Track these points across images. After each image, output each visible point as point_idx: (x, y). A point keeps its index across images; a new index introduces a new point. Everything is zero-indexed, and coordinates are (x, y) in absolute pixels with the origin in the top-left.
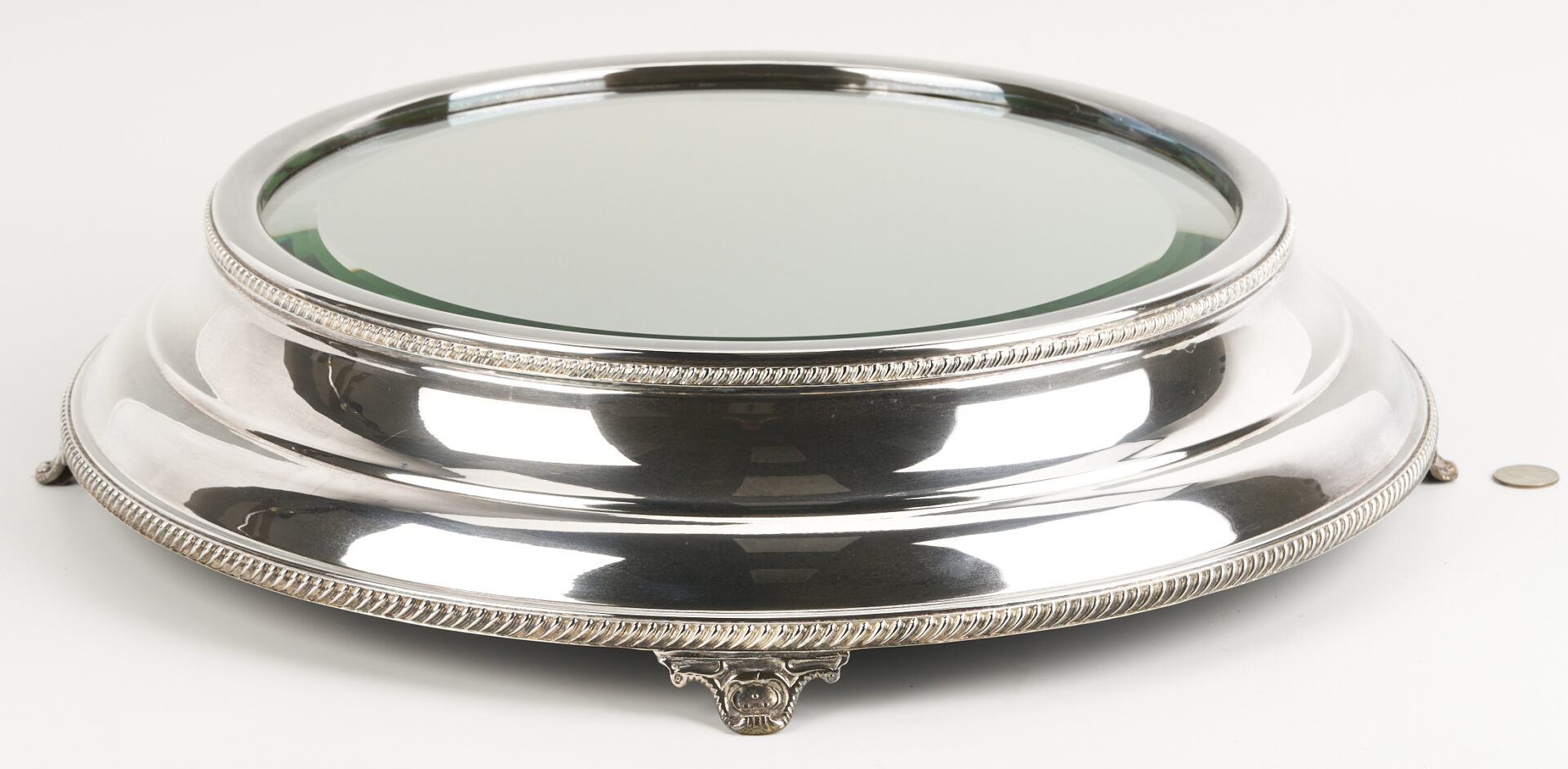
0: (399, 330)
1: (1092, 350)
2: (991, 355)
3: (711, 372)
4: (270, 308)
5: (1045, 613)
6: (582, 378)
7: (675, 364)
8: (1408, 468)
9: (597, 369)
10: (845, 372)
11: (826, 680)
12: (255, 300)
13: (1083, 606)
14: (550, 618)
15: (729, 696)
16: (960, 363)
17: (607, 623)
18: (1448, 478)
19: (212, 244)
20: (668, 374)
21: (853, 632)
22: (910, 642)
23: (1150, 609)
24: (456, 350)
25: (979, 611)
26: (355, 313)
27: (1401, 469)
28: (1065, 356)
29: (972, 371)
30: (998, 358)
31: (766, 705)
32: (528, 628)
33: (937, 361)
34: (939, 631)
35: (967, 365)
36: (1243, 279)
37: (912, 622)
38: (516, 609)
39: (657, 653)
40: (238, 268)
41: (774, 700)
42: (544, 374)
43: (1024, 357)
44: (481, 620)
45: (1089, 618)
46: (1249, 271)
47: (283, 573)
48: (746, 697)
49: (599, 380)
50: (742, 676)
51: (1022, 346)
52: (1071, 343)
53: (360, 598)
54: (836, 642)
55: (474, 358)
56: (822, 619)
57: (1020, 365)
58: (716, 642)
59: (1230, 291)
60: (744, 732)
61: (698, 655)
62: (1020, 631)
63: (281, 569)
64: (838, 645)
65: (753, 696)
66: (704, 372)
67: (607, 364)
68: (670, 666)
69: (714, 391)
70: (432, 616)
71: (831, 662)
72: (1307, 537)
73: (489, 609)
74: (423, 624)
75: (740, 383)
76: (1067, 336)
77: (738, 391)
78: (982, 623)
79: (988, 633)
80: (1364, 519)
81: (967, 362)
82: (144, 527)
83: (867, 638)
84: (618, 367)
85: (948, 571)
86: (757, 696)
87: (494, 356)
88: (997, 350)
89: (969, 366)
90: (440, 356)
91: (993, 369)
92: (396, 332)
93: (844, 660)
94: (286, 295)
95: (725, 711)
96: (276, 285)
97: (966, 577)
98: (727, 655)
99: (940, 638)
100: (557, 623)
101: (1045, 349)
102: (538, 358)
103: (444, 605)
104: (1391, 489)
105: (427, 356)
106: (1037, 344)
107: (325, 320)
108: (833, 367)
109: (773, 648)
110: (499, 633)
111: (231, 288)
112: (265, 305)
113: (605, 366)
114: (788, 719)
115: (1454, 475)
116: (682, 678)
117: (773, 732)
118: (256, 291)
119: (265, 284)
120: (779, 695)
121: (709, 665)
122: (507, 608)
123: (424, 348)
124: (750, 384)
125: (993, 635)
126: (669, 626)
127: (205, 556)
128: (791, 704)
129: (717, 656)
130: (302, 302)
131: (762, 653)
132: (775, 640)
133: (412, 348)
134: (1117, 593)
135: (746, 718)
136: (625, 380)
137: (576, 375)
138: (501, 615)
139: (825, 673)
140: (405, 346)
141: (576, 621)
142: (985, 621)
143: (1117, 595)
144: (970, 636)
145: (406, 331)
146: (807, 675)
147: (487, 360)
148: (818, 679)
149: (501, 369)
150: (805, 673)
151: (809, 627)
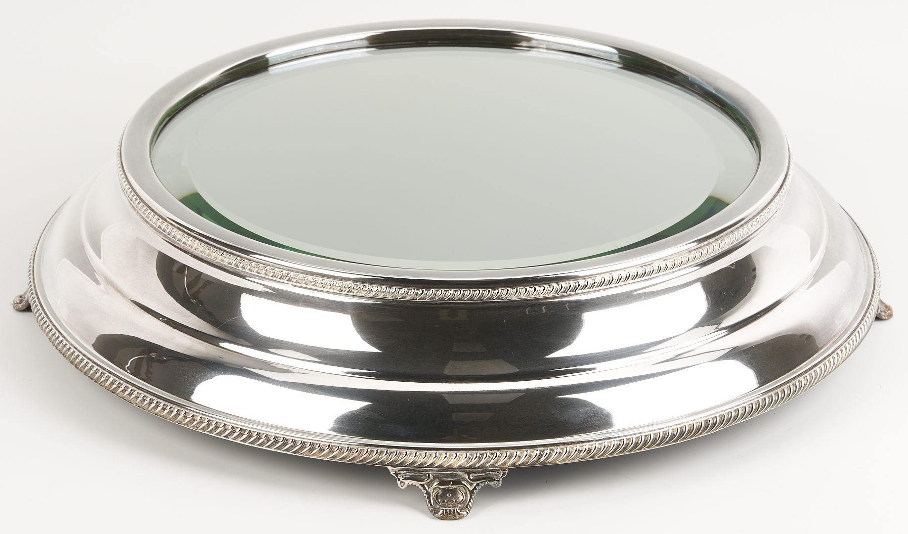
0: (234, 254)
1: (662, 273)
2: (598, 279)
3: (425, 292)
4: (155, 229)
5: (629, 443)
6: (346, 293)
7: (403, 286)
8: (859, 329)
9: (355, 288)
10: (507, 292)
11: (493, 486)
12: (147, 222)
13: (652, 438)
14: (324, 445)
15: (433, 495)
16: (579, 285)
17: (359, 450)
18: (886, 318)
19: (121, 178)
20: (398, 293)
21: (510, 457)
22: (545, 463)
23: (693, 438)
24: (269, 270)
25: (588, 444)
26: (207, 241)
27: (854, 330)
28: (645, 278)
29: (586, 290)
30: (603, 282)
31: (456, 501)
32: (311, 450)
33: (564, 284)
34: (563, 456)
35: (584, 286)
36: (758, 217)
37: (546, 451)
38: (303, 438)
39: (390, 468)
40: (136, 199)
41: (461, 498)
42: (322, 289)
43: (619, 280)
44: (282, 444)
45: (656, 445)
46: (762, 210)
47: (161, 405)
48: (444, 495)
49: (356, 294)
50: (442, 483)
51: (618, 273)
52: (648, 269)
53: (209, 425)
54: (500, 463)
55: (280, 276)
56: (491, 449)
57: (617, 285)
58: (426, 463)
59: (749, 225)
60: (443, 518)
61: (414, 470)
62: (613, 455)
63: (160, 403)
64: (500, 465)
65: (448, 495)
66: (421, 292)
67: (361, 285)
68: (397, 476)
69: (427, 303)
70: (252, 439)
71: (496, 475)
72: (793, 385)
73: (287, 437)
74: (247, 444)
75: (442, 299)
76: (646, 265)
77: (441, 303)
78: (590, 450)
79: (593, 457)
80: (829, 368)
81: (583, 285)
82: (78, 364)
83: (519, 461)
84: (368, 287)
85: (569, 419)
86: (451, 495)
87: (292, 276)
88: (602, 276)
89: (585, 287)
90: (259, 273)
91: (600, 288)
92: (232, 256)
93: (504, 474)
94: (165, 224)
95: (431, 505)
96: (159, 215)
97: (580, 422)
98: (433, 470)
99: (563, 460)
100: (328, 448)
101: (632, 274)
102: (319, 279)
103: (260, 433)
104: (847, 346)
105: (251, 272)
106: (627, 271)
107: (189, 243)
108: (500, 289)
109: (460, 467)
110: (293, 452)
111: (132, 210)
112: (152, 226)
113: (360, 285)
114: (469, 510)
115: (890, 316)
116: (404, 484)
117: (460, 518)
118: (146, 217)
119: (152, 214)
120: (464, 495)
121: (421, 476)
122: (298, 437)
123: (249, 267)
124: (449, 299)
125: (596, 458)
126: (397, 452)
127: (114, 389)
128: (471, 501)
129: (426, 471)
130: (175, 229)
131: (454, 470)
132: (462, 462)
133: (242, 267)
134: (673, 429)
135: (444, 510)
136: (372, 296)
137: (342, 291)
138: (294, 442)
139: (492, 481)
140: (237, 265)
141: (340, 447)
142: (591, 449)
143: (673, 430)
144: (581, 459)
145: (238, 256)
146: (482, 483)
147: (288, 278)
148: (488, 485)
149: (296, 284)
150: (480, 482)
151: (482, 455)
